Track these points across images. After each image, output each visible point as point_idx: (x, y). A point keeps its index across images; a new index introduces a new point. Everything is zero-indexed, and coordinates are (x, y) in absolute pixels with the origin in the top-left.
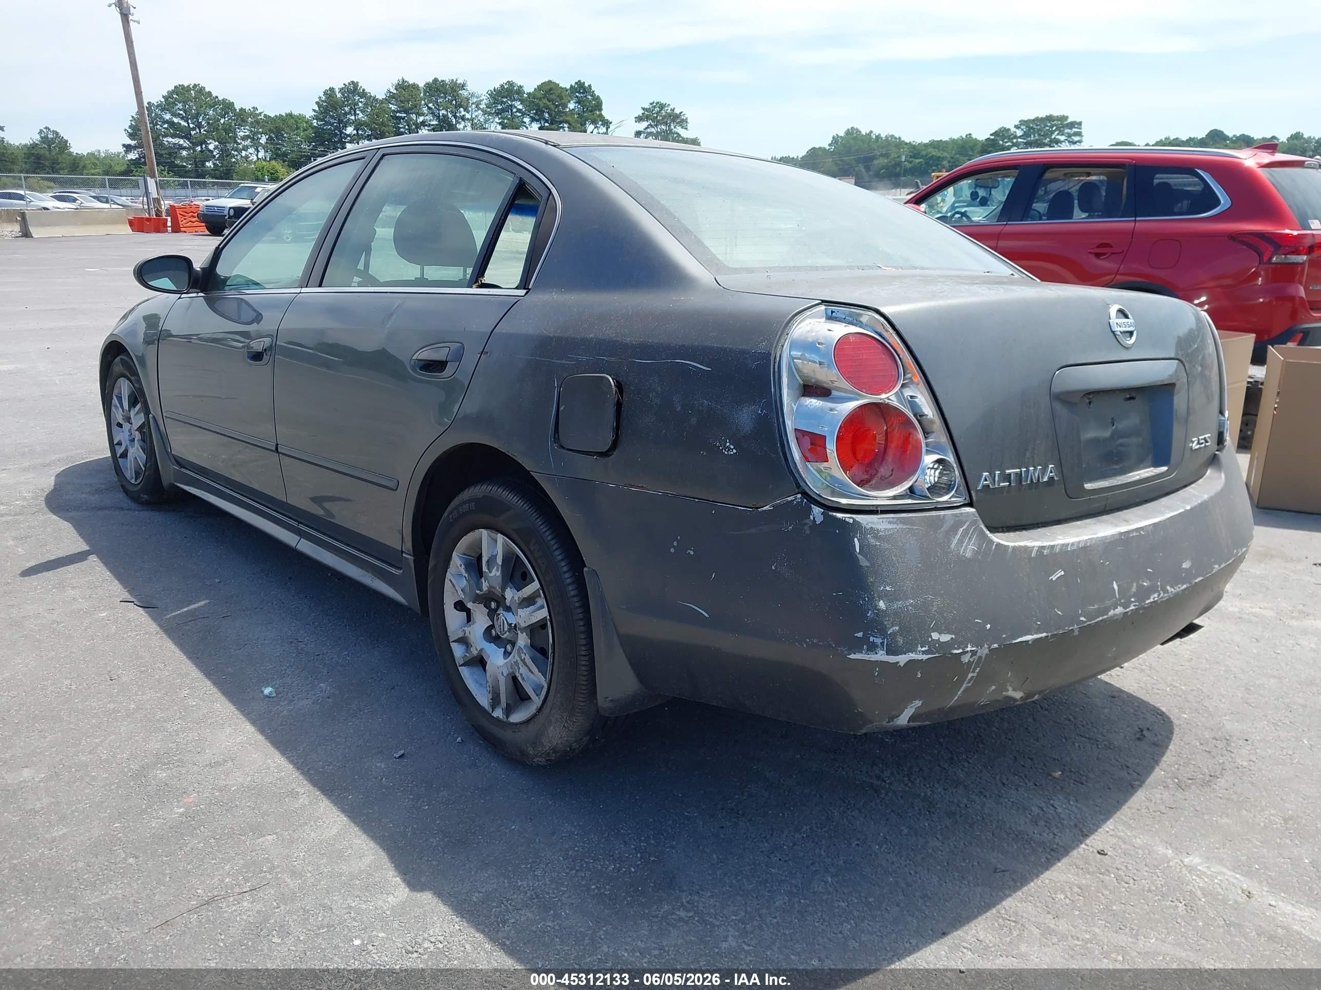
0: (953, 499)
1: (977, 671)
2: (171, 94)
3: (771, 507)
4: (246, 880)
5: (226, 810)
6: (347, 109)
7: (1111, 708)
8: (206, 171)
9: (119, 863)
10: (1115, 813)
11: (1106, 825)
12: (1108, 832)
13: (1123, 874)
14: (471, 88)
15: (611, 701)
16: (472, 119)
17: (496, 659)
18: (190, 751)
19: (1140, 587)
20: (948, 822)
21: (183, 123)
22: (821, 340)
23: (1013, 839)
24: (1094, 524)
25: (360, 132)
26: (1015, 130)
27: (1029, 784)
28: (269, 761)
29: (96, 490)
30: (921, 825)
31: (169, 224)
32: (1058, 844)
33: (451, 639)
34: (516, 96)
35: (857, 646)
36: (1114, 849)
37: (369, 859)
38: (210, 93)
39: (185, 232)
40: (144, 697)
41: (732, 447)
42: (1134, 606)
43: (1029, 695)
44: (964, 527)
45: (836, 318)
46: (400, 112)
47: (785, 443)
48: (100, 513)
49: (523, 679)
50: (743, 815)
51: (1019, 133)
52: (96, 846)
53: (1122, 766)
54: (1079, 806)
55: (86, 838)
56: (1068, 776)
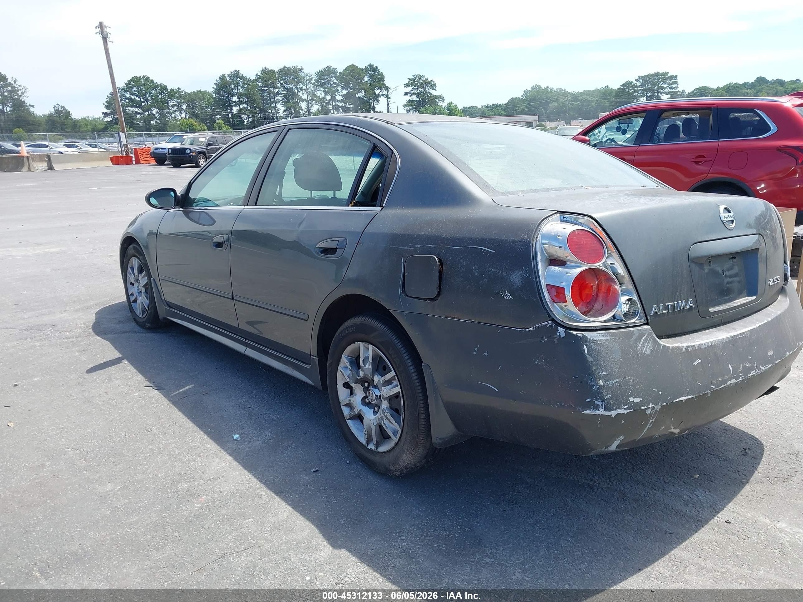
0: (637, 321)
1: (655, 418)
2: (129, 82)
3: (533, 328)
4: (241, 544)
5: (224, 505)
6: (232, 86)
7: (725, 437)
8: (152, 126)
9: (170, 535)
10: (733, 499)
11: (728, 505)
12: (730, 510)
13: (741, 534)
14: (306, 71)
15: (440, 439)
16: (307, 89)
17: (369, 416)
18: (198, 472)
19: (745, 367)
20: (635, 505)
21: (138, 99)
22: (560, 234)
23: (674, 515)
24: (716, 331)
25: (241, 100)
26: (636, 82)
27: (680, 482)
28: (243, 477)
29: (119, 321)
30: (620, 507)
31: (134, 159)
32: (701, 517)
33: (342, 405)
34: (333, 75)
35: (588, 406)
36: (735, 519)
37: (307, 531)
38: (152, 81)
39: (143, 164)
40: (167, 441)
41: (509, 295)
42: (742, 378)
43: (683, 431)
44: (645, 337)
45: (566, 221)
46: (264, 87)
47: (541, 292)
48: (123, 335)
49: (386, 427)
50: (516, 503)
51: (639, 84)
52: (155, 527)
53: (735, 471)
54: (712, 495)
55: (149, 522)
56: (703, 477)
